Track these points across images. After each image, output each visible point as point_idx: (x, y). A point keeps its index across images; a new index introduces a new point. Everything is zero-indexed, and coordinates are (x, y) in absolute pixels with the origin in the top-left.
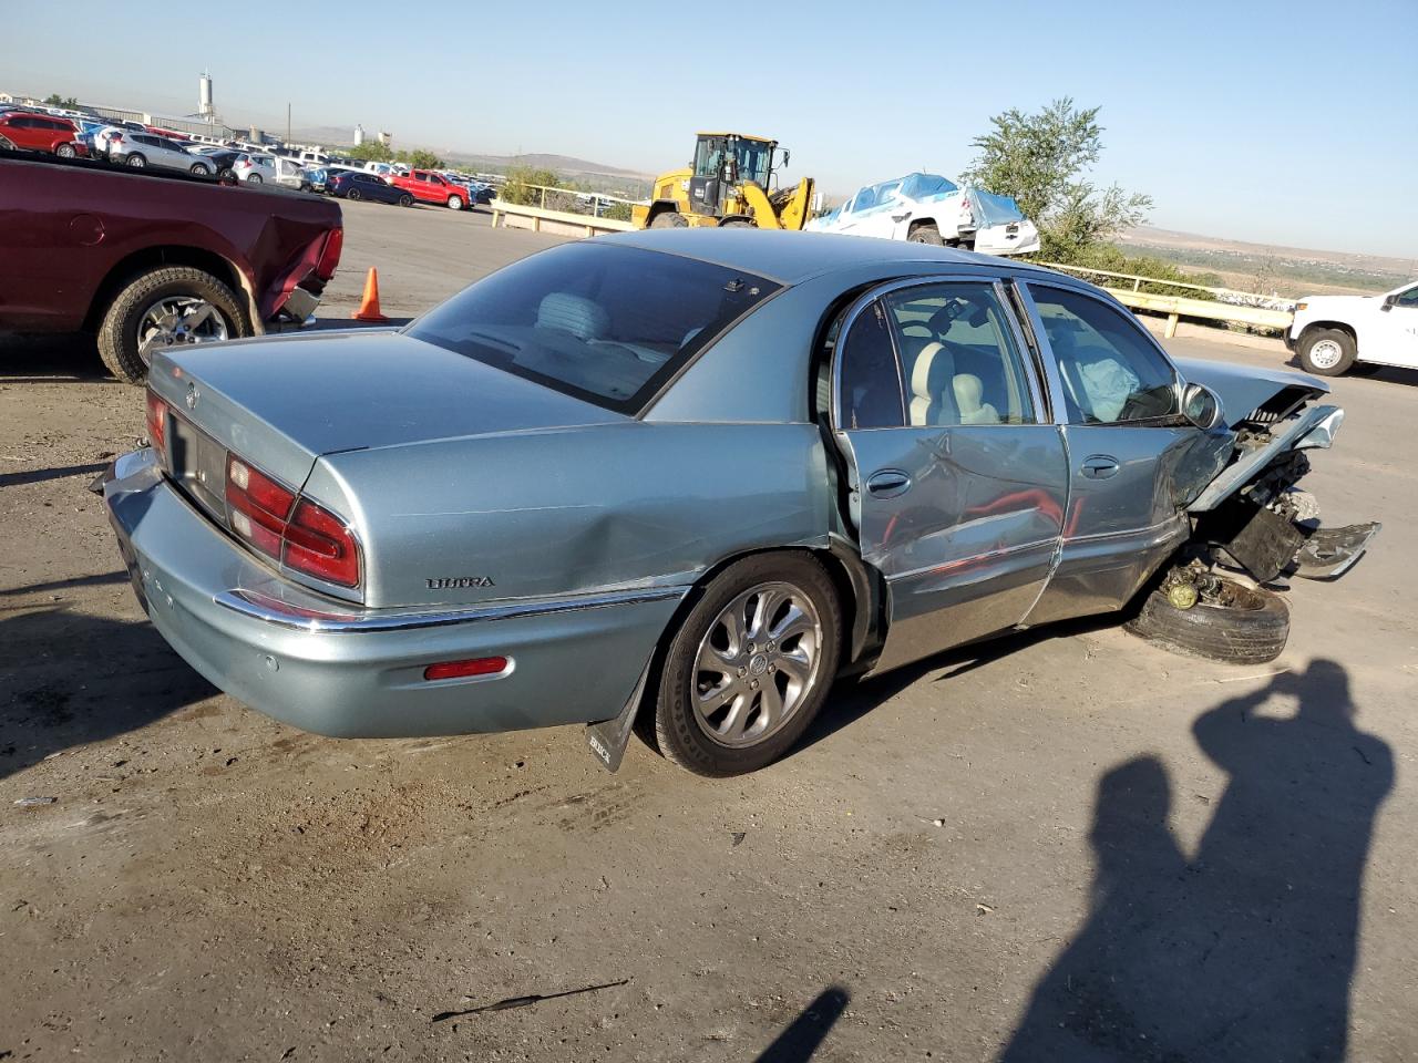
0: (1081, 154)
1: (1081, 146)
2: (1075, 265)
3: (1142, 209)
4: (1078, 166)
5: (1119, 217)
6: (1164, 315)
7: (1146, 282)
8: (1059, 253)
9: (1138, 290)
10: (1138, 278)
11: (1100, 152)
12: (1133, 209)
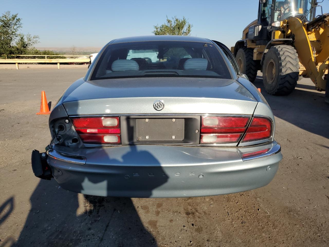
0: (18, 26)
1: (17, 24)
2: (27, 54)
3: (37, 39)
4: (17, 29)
5: (31, 41)
6: (56, 64)
7: (48, 57)
8: (22, 52)
9: (47, 59)
10: (46, 56)
11: (22, 25)
12: (35, 39)
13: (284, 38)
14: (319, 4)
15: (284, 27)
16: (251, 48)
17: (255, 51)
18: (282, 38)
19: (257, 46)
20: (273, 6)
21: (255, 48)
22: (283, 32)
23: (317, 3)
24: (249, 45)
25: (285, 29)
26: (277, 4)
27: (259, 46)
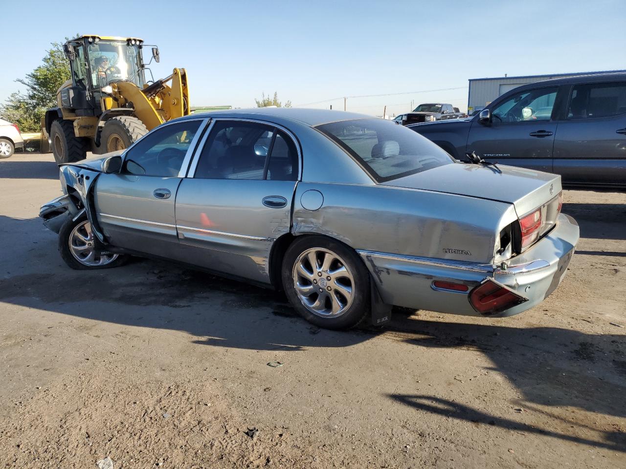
13: (118, 107)
14: (146, 67)
15: (115, 93)
16: (69, 120)
17: (75, 124)
18: (116, 108)
19: (78, 118)
20: (87, 65)
21: (75, 119)
22: (115, 99)
23: (143, 65)
24: (66, 116)
25: (117, 96)
26: (92, 63)
27: (80, 117)
